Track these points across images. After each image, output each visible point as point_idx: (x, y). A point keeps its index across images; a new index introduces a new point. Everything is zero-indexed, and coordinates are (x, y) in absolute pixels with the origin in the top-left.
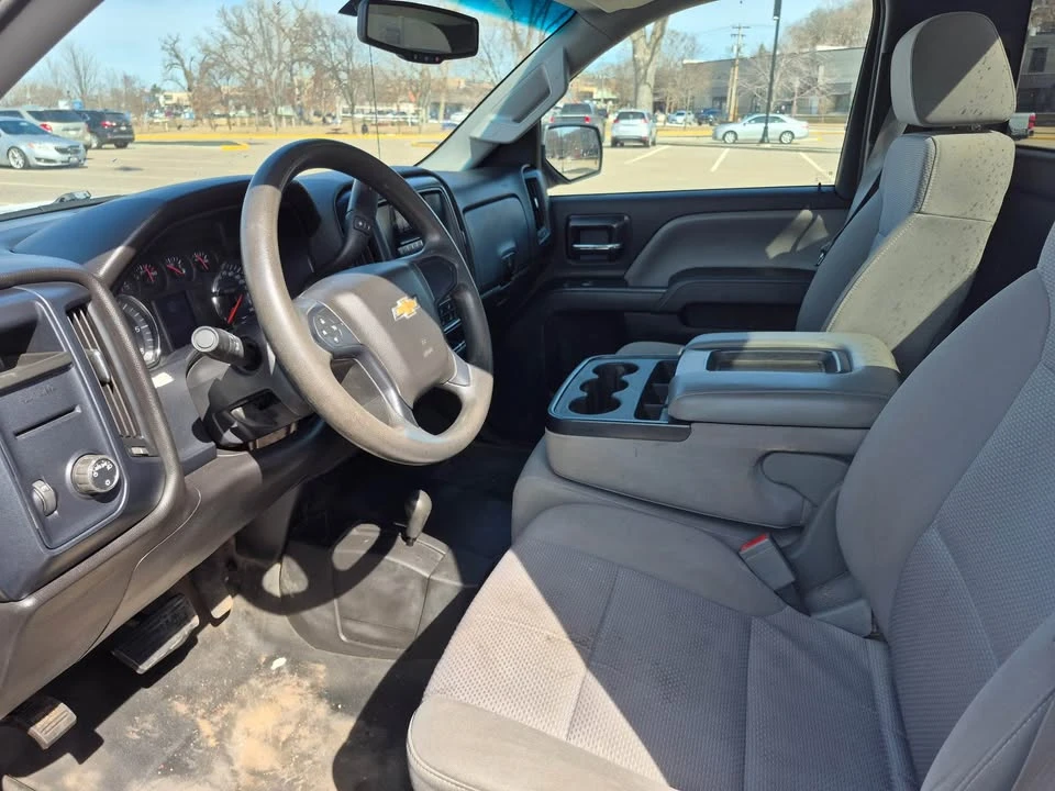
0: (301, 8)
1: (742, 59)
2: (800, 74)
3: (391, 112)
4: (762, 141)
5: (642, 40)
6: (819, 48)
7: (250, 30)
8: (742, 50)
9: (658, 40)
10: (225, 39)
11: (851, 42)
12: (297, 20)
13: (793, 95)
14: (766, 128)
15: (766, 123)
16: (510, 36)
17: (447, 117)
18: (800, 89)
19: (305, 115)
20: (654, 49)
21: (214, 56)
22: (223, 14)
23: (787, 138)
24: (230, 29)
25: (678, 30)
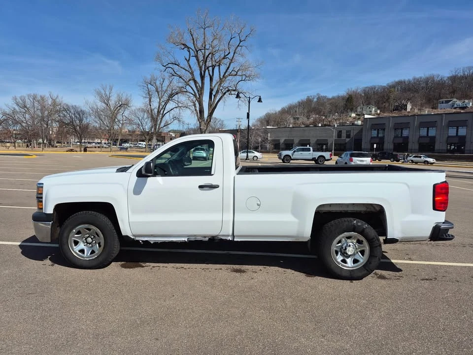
0: (54, 98)
1: (241, 129)
2: (261, 136)
3: (94, 142)
4: (246, 159)
5: (203, 122)
6: (268, 127)
7: (28, 106)
8: (241, 126)
9: (209, 122)
10: (14, 109)
11: (280, 125)
12: (52, 103)
13: (259, 143)
14: (247, 155)
15: (247, 153)
16: (150, 116)
17: (120, 145)
18: (261, 142)
19: (52, 143)
20: (207, 126)
21: (7, 116)
22: (15, 99)
23: (255, 158)
24: (18, 105)
25: (217, 118)
